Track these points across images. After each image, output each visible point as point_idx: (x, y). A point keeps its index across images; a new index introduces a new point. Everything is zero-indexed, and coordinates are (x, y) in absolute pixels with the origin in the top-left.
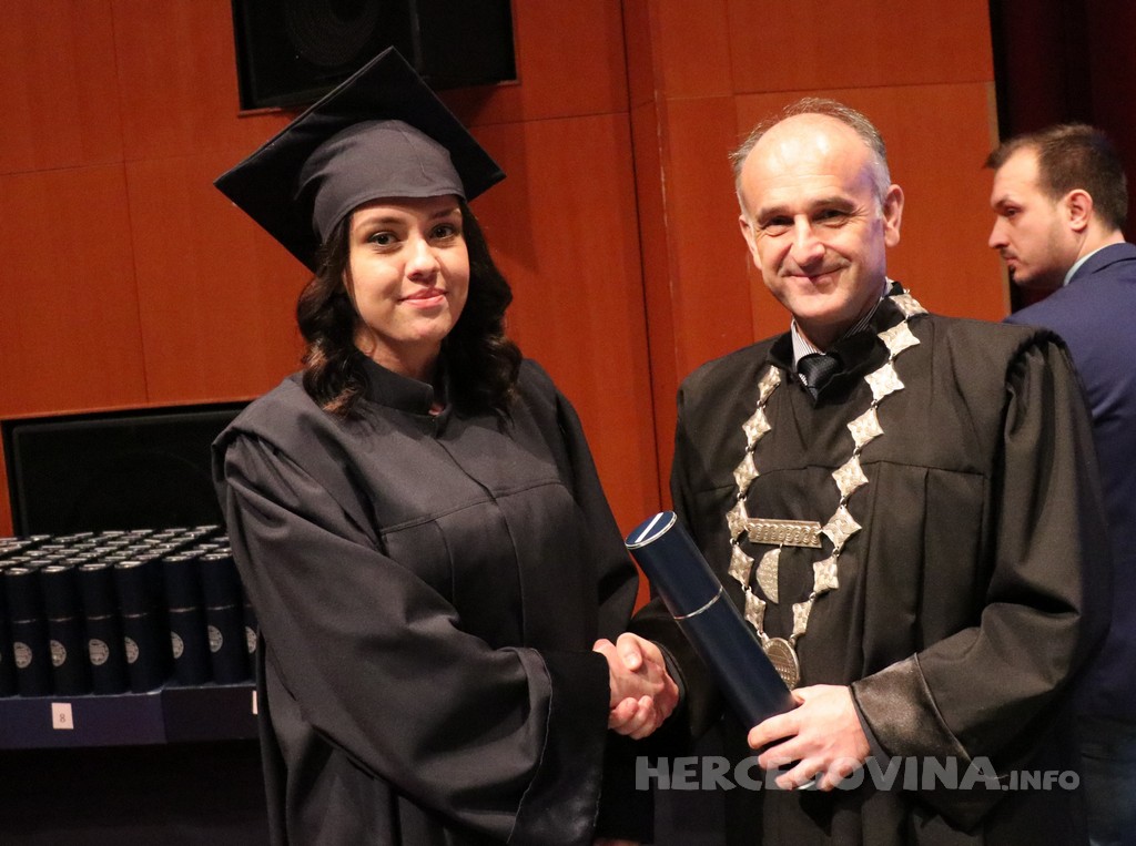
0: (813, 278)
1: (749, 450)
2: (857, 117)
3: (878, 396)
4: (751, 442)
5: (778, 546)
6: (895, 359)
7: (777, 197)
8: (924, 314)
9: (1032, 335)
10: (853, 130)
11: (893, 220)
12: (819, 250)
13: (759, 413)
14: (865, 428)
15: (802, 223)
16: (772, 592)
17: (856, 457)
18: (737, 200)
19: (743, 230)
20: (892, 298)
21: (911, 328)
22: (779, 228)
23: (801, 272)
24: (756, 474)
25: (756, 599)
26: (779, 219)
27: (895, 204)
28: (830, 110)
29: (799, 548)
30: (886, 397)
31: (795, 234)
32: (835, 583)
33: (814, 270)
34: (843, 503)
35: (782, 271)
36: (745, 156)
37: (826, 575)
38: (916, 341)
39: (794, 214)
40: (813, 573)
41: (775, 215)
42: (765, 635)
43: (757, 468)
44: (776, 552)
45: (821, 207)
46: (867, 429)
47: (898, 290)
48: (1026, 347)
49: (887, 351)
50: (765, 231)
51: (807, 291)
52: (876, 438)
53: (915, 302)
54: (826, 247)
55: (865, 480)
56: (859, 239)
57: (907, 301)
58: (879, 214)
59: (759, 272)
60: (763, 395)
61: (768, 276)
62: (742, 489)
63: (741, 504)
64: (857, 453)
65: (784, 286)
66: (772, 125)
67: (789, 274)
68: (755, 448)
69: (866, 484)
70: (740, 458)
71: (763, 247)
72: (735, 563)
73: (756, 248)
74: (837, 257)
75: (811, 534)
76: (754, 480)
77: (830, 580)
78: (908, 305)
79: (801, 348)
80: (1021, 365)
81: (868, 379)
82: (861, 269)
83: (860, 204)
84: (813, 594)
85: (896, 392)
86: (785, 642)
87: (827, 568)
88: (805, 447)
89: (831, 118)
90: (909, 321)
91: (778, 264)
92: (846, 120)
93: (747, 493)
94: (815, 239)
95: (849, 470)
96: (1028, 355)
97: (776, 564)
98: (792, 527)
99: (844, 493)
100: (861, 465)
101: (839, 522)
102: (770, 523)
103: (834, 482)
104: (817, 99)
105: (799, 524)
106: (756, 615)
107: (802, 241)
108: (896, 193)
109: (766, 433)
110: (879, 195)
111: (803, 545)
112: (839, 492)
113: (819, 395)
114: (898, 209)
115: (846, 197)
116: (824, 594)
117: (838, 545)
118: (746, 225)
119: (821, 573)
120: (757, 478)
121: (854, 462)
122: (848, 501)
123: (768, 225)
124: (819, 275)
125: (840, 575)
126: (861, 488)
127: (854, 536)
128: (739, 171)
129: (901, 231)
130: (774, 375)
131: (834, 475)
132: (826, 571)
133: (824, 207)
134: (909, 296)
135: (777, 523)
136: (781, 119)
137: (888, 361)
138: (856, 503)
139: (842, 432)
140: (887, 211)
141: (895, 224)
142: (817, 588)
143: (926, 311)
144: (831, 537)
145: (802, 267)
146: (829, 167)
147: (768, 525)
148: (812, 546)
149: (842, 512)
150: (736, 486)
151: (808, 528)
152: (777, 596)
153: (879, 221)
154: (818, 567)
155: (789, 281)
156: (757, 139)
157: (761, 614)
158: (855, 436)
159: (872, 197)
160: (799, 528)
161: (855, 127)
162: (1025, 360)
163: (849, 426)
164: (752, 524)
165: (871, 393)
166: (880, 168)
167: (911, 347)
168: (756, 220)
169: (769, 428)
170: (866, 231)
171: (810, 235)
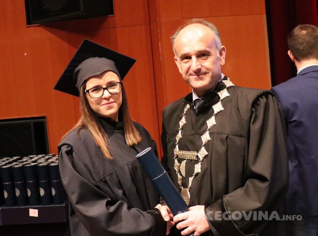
0: (198, 76)
1: (180, 129)
2: (210, 24)
3: (215, 112)
4: (181, 127)
5: (185, 159)
6: (222, 100)
7: (186, 50)
8: (233, 86)
9: (262, 92)
10: (209, 28)
11: (223, 57)
12: (200, 67)
13: (184, 118)
14: (211, 122)
15: (194, 58)
16: (184, 173)
17: (208, 131)
18: (173, 52)
19: (175, 61)
20: (223, 81)
21: (227, 91)
22: (187, 60)
23: (194, 74)
24: (181, 137)
25: (180, 176)
26: (187, 57)
27: (223, 52)
28: (201, 22)
29: (191, 160)
30: (218, 112)
31: (192, 62)
32: (200, 171)
33: (198, 73)
34: (203, 146)
35: (188, 74)
36: (176, 37)
37: (198, 168)
38: (229, 95)
39: (192, 55)
40: (195, 167)
41: (185, 56)
42: (182, 187)
43: (182, 135)
44: (185, 161)
45: (200, 53)
46: (212, 123)
47: (225, 78)
48: (260, 96)
49: (219, 98)
50: (182, 62)
51: (196, 80)
52: (214, 125)
53: (231, 82)
54: (202, 66)
55: (210, 139)
56: (212, 63)
57: (228, 82)
58: (218, 55)
59: (181, 75)
60: (185, 112)
61: (184, 76)
62: (177, 141)
63: (177, 146)
64: (208, 130)
65: (189, 79)
66: (183, 28)
67: (191, 75)
68: (182, 129)
69: (210, 140)
70: (178, 132)
71: (182, 66)
72: (175, 165)
73: (180, 67)
74: (205, 70)
75: (194, 155)
76: (181, 139)
77: (198, 170)
78: (228, 83)
79: (195, 97)
80: (257, 102)
81: (213, 107)
82: (213, 73)
83: (212, 51)
84: (194, 174)
85: (221, 111)
86: (187, 189)
87: (198, 166)
88: (193, 128)
89: (202, 25)
90: (228, 88)
91: (187, 72)
92: (207, 25)
93: (179, 143)
94: (198, 63)
95: (206, 135)
96: (260, 99)
97: (185, 165)
98: (189, 153)
99: (204, 143)
100: (209, 134)
101: (202, 152)
102: (184, 152)
103: (201, 139)
104: (198, 19)
105: (191, 152)
106: (180, 181)
107: (194, 64)
108: (223, 49)
109: (185, 124)
110: (218, 49)
111: (192, 159)
112: (202, 142)
113: (198, 112)
114: (224, 54)
115: (208, 49)
116: (197, 174)
117: (201, 159)
118: (176, 60)
119: (197, 168)
120: (181, 138)
121: (207, 133)
122: (205, 145)
123: (183, 59)
124: (200, 75)
125: (201, 168)
126: (209, 141)
127: (206, 156)
128: (174, 42)
129: (225, 61)
130: (188, 106)
131: (202, 137)
132: (198, 167)
133: (201, 53)
134: (229, 80)
135: (185, 152)
136: (186, 26)
137: (219, 101)
138: (207, 146)
139: (204, 123)
140: (221, 54)
141: (223, 58)
142: (195, 172)
143: (234, 85)
144: (199, 156)
145: (194, 72)
146: (202, 40)
147: (183, 153)
148: (194, 159)
149: (203, 148)
150: (176, 141)
151: (193, 154)
152: (185, 175)
153: (218, 57)
154: (196, 166)
155: (191, 77)
156: (179, 32)
157: (181, 180)
158: (208, 124)
159: (216, 49)
160: (191, 153)
161: (210, 27)
162: (259, 100)
163: (207, 121)
164: (179, 153)
165: (214, 111)
166: (218, 40)
167: (227, 97)
168: (179, 58)
169: (186, 123)
170: (214, 61)
171: (196, 62)
